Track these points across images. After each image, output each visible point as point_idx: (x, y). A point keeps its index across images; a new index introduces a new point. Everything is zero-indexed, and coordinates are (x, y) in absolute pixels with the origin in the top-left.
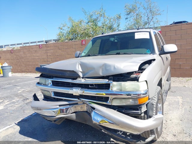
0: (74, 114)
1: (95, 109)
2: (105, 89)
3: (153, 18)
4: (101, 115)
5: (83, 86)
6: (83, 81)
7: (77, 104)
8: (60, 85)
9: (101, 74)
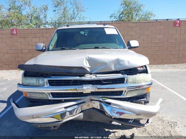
0: (82, 113)
1: (111, 104)
2: (120, 83)
3: (78, 13)
4: (120, 108)
5: (94, 82)
6: (93, 77)
7: (84, 102)
8: (55, 84)
9: (113, 69)
